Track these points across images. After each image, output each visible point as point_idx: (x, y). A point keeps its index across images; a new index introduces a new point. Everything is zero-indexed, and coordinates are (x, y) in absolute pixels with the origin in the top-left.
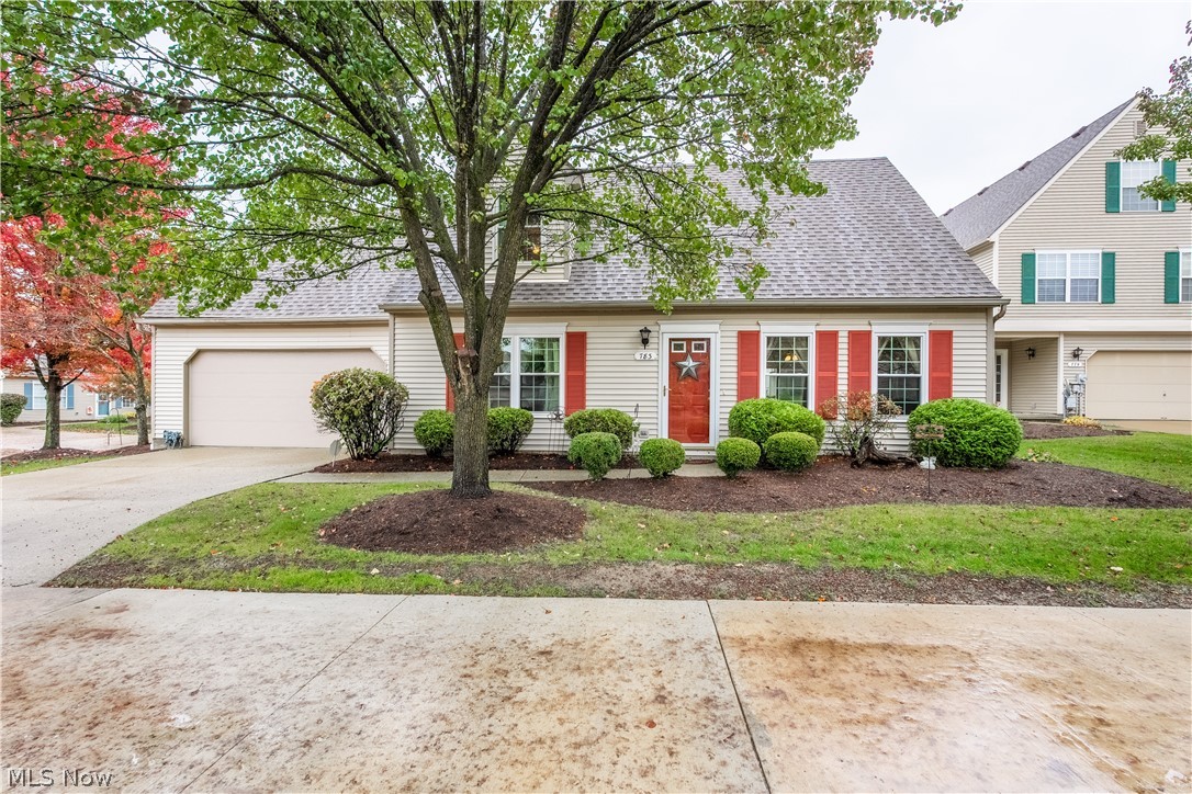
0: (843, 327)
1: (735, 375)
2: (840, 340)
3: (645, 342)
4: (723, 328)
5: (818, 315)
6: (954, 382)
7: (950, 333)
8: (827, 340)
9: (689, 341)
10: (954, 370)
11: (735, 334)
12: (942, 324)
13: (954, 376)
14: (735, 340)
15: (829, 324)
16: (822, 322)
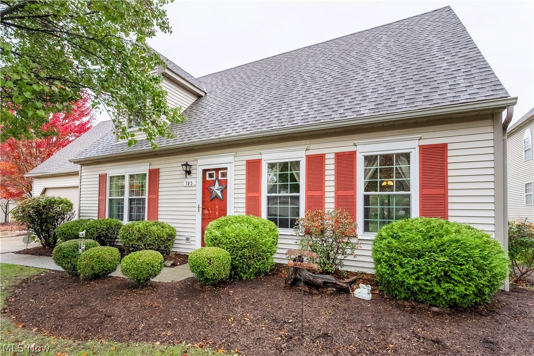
0: (329, 149)
1: (244, 196)
2: (327, 162)
3: (188, 173)
4: (237, 159)
5: (308, 142)
6: (450, 200)
7: (443, 148)
8: (315, 163)
9: (217, 170)
10: (450, 186)
11: (244, 163)
12: (433, 137)
13: (450, 193)
14: (244, 167)
15: (317, 148)
16: (312, 147)
